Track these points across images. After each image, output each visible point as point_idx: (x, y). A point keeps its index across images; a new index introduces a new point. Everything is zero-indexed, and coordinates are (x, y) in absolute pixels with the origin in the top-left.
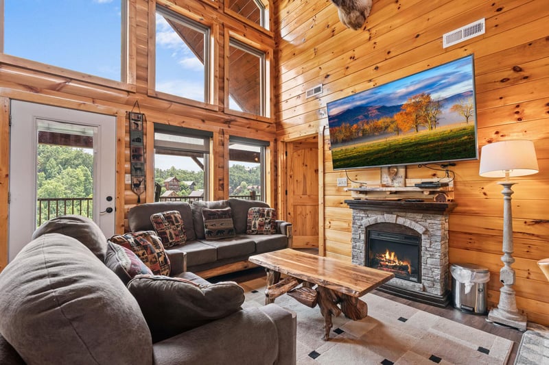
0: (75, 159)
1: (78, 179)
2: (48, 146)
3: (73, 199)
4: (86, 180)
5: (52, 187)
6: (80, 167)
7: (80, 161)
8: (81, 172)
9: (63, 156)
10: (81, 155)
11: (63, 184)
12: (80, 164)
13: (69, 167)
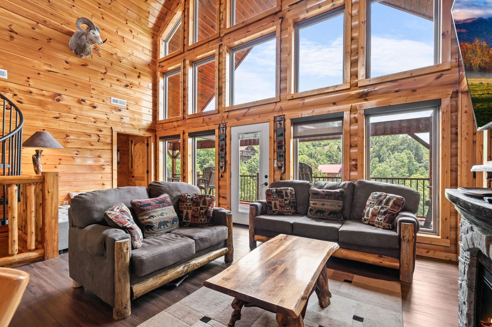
0: (401, 145)
1: (402, 161)
2: (382, 137)
3: (399, 179)
4: (410, 162)
5: (382, 169)
6: (405, 151)
7: (406, 146)
8: (405, 155)
9: (392, 143)
10: (406, 140)
11: (390, 166)
12: (405, 149)
13: (396, 152)
